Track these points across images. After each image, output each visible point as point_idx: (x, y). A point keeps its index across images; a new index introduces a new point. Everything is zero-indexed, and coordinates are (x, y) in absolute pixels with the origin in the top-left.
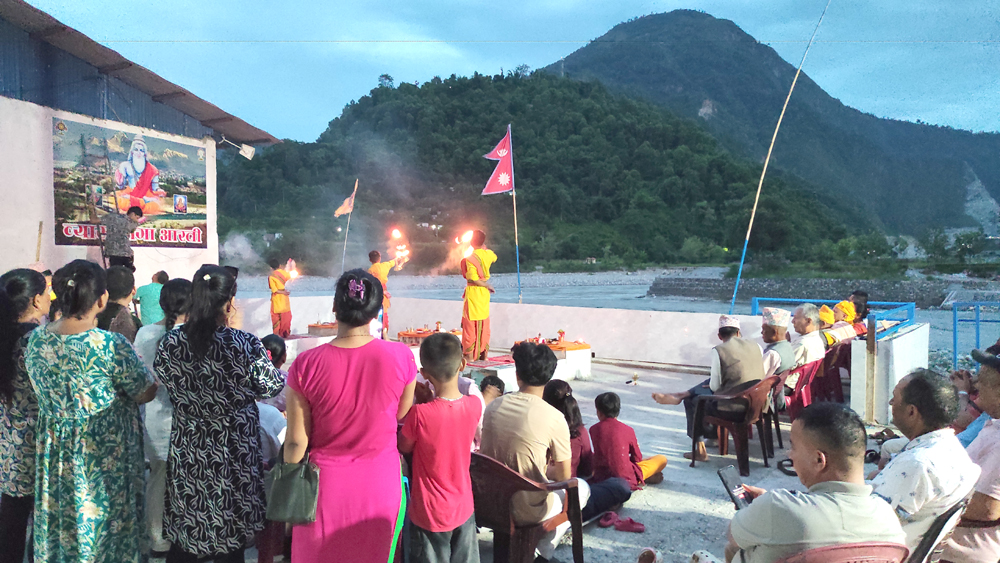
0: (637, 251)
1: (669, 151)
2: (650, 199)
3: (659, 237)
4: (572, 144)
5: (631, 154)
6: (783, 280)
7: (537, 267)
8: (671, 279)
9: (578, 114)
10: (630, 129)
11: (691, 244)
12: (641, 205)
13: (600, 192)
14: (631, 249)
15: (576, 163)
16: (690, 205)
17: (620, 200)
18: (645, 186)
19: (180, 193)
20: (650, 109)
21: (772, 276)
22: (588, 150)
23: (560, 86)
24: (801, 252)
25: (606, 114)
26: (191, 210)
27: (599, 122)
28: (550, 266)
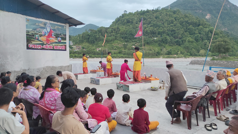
0: (187, 53)
1: (197, 27)
2: (191, 40)
3: (193, 50)
4: (171, 26)
5: (187, 29)
6: (227, 61)
7: (161, 57)
8: (196, 60)
9: (173, 18)
10: (187, 22)
11: (202, 52)
12: (189, 42)
13: (178, 38)
14: (186, 53)
15: (172, 31)
16: (202, 41)
17: (183, 40)
18: (190, 36)
19: (59, 37)
20: (192, 16)
21: (224, 60)
22: (175, 28)
23: (169, 12)
24: (233, 54)
25: (180, 18)
26: (62, 41)
27: (178, 20)
28: (164, 57)
